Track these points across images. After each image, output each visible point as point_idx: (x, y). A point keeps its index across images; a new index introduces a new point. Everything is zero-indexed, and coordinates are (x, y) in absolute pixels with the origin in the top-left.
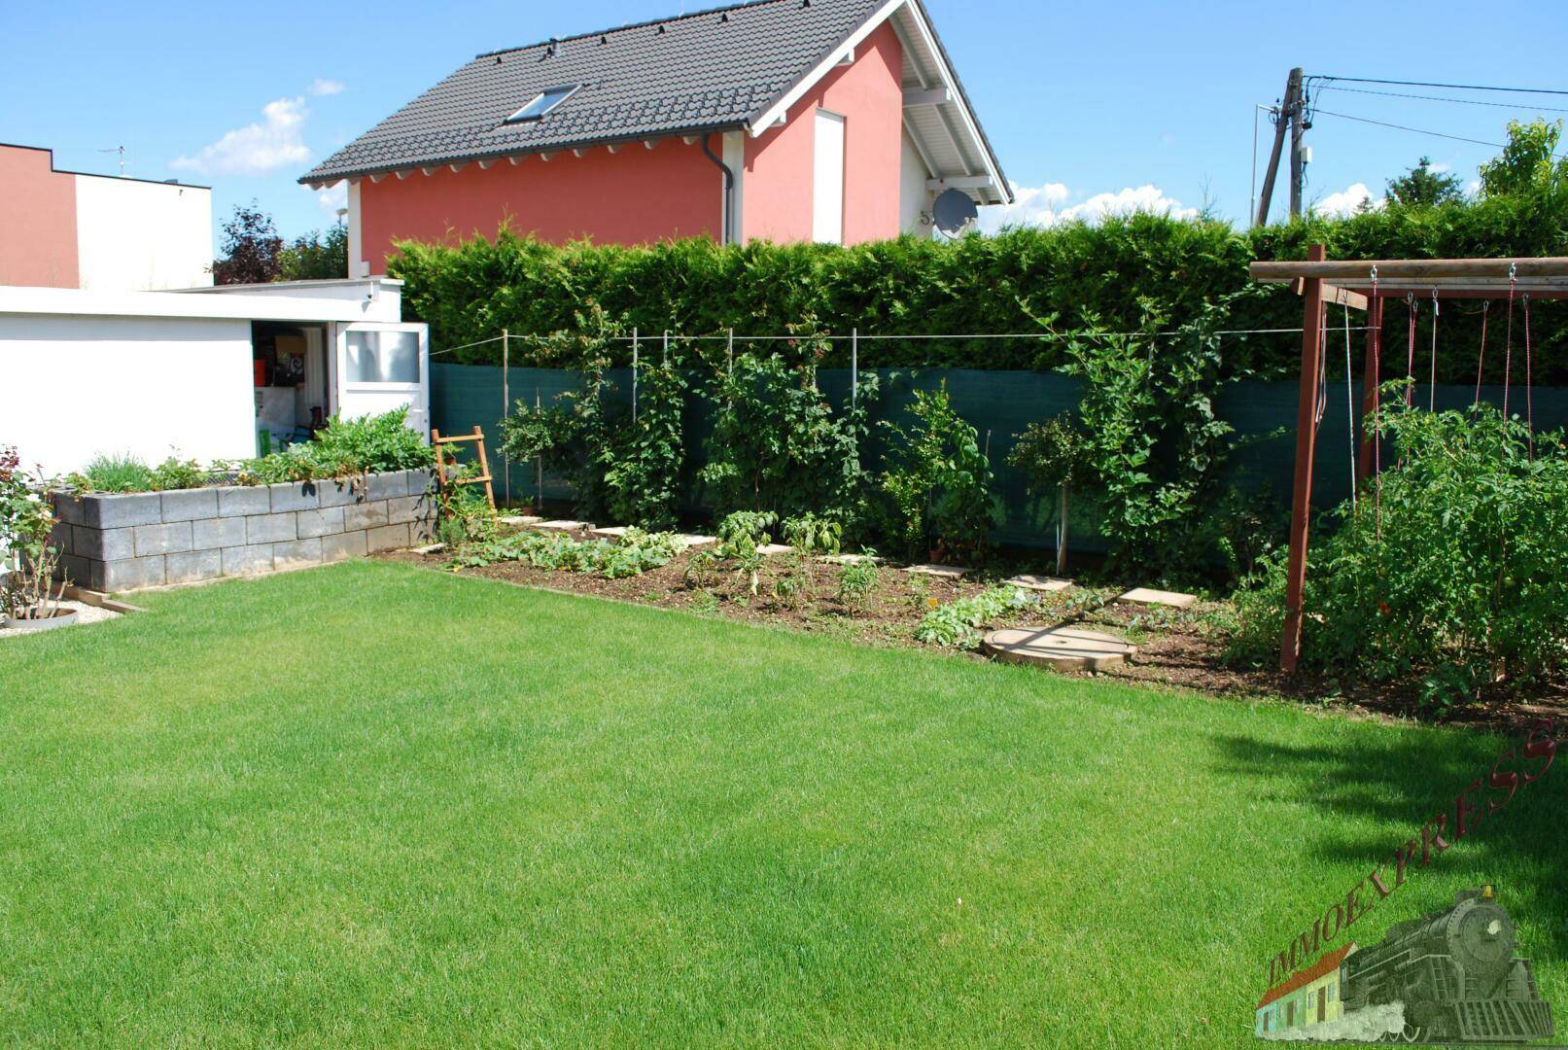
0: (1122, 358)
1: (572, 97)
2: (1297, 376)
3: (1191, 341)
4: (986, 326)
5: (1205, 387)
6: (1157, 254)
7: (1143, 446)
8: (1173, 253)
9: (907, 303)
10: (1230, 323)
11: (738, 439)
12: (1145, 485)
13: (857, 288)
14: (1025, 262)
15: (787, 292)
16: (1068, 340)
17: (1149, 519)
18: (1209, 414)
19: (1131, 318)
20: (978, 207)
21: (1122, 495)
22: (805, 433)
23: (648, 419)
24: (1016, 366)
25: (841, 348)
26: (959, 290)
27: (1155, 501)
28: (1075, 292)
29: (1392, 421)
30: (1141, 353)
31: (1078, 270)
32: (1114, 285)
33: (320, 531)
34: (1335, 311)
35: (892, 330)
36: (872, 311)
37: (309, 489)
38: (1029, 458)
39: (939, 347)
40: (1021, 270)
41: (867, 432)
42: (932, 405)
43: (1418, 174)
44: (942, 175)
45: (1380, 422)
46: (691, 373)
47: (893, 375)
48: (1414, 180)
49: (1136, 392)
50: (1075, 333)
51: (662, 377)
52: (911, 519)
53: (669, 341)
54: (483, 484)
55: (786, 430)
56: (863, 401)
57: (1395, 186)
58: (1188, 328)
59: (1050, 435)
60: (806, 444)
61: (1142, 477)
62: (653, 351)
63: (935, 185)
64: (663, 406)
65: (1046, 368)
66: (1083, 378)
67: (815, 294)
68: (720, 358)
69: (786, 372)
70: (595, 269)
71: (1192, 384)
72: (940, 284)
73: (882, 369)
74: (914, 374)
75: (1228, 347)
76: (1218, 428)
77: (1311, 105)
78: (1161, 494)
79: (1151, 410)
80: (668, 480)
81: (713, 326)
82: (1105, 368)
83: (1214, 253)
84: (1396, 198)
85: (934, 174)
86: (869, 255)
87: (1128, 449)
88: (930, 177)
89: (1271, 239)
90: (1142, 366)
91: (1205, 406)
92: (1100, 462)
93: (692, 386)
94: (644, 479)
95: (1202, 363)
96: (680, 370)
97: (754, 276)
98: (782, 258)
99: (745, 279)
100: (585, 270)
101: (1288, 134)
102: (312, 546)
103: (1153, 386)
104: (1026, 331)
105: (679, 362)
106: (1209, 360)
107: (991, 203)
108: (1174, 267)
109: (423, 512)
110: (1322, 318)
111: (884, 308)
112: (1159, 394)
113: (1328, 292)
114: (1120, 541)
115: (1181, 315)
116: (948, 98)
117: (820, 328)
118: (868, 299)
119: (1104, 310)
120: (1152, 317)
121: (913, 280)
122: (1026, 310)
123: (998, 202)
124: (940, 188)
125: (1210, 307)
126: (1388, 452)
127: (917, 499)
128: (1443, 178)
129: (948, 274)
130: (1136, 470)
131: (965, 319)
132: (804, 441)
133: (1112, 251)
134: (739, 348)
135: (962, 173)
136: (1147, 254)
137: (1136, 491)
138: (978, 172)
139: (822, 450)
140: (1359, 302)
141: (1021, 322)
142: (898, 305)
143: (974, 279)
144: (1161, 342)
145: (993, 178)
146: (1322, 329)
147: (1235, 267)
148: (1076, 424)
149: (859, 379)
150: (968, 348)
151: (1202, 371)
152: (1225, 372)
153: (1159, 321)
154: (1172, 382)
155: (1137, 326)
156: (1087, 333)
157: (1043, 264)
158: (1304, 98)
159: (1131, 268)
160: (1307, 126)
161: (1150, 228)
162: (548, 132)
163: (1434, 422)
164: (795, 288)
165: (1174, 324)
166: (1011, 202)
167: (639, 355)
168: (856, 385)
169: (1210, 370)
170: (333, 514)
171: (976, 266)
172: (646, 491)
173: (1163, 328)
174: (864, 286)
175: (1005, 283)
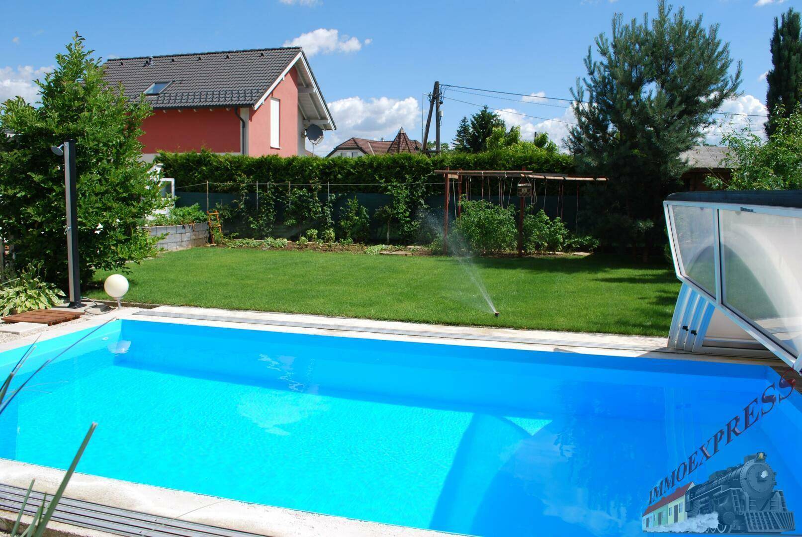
0: (402, 190)
1: (169, 87)
2: (444, 195)
3: (418, 185)
4: (364, 181)
5: (422, 197)
6: (409, 164)
7: (408, 211)
8: (413, 163)
9: (341, 175)
10: (427, 181)
11: (294, 213)
12: (409, 221)
13: (327, 170)
14: (375, 164)
15: (305, 171)
16: (388, 186)
17: (410, 229)
18: (423, 203)
19: (403, 180)
20: (323, 131)
21: (404, 224)
22: (316, 211)
23: (264, 208)
24: (373, 192)
25: (325, 187)
26: (357, 172)
27: (411, 225)
28: (388, 173)
29: (463, 203)
30: (406, 188)
31: (388, 167)
32: (399, 171)
33: (186, 239)
34: (451, 180)
35: (338, 182)
36: (332, 177)
37: (184, 227)
38: (380, 215)
39: (352, 187)
40: (374, 167)
41: (333, 210)
42: (353, 203)
43: (484, 112)
44: (309, 119)
45: (460, 203)
46: (277, 194)
47: (340, 195)
48: (482, 114)
49: (406, 198)
50: (389, 184)
51: (268, 196)
52: (348, 233)
53: (269, 185)
54: (219, 227)
55: (309, 210)
56: (331, 202)
57: (474, 117)
58: (417, 182)
59: (386, 209)
60: (316, 214)
61: (408, 219)
62: (263, 188)
63: (306, 122)
64: (269, 204)
65: (382, 192)
66: (392, 195)
67: (315, 172)
68: (287, 190)
69: (308, 194)
70: (238, 162)
71: (419, 196)
72: (352, 170)
73: (336, 193)
74: (346, 194)
75: (427, 187)
76: (425, 206)
77: (442, 95)
78: (413, 223)
79: (409, 203)
80: (271, 226)
81: (284, 181)
82: (398, 193)
83: (423, 164)
84: (475, 122)
85: (306, 118)
86: (331, 162)
87: (405, 212)
88: (304, 119)
89: (436, 161)
90: (407, 192)
91: (422, 202)
92: (398, 215)
93: (277, 198)
94: (264, 226)
95: (421, 191)
96: (273, 193)
97: (295, 166)
98: (304, 161)
99: (292, 167)
100: (235, 162)
101: (435, 106)
102: (184, 244)
103: (409, 197)
104: (375, 183)
105: (273, 191)
106: (423, 190)
107: (327, 130)
108: (413, 167)
109: (205, 235)
110: (448, 181)
111: (335, 176)
112: (411, 199)
113: (450, 176)
114: (404, 235)
115: (415, 179)
116: (314, 91)
117: (318, 182)
118: (330, 174)
119: (396, 178)
120: (409, 180)
121: (342, 168)
122: (377, 178)
123: (331, 129)
124: (308, 124)
125: (423, 178)
126: (462, 210)
127: (349, 228)
128: (493, 114)
129: (354, 168)
130: (407, 217)
131: (359, 179)
132: (315, 213)
133: (397, 163)
134: (293, 187)
135: (317, 118)
136: (407, 164)
137: (406, 222)
138: (324, 118)
139: (321, 215)
140: (456, 177)
141: (374, 180)
142: (340, 175)
143: (361, 169)
144: (411, 186)
145: (329, 121)
146: (449, 183)
147: (428, 168)
148: (392, 207)
149: (330, 196)
150: (360, 187)
151: (421, 193)
152: (427, 193)
153: (411, 181)
154: (414, 196)
155: (405, 182)
156: (393, 184)
157: (380, 165)
158: (440, 93)
159: (403, 167)
160: (441, 103)
161: (407, 157)
162: (165, 102)
163: (470, 203)
164: (308, 170)
165: (414, 181)
166: (335, 129)
167: (258, 189)
168: (329, 197)
169: (423, 192)
170: (188, 234)
171: (361, 166)
172: (265, 229)
173: (411, 182)
174: (329, 170)
175: (369, 170)
